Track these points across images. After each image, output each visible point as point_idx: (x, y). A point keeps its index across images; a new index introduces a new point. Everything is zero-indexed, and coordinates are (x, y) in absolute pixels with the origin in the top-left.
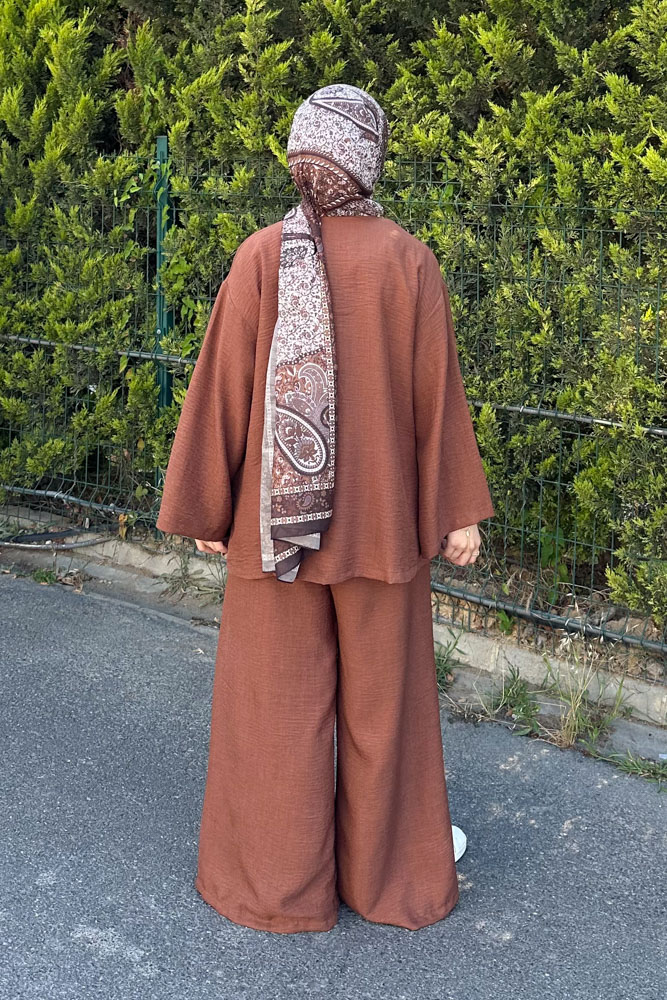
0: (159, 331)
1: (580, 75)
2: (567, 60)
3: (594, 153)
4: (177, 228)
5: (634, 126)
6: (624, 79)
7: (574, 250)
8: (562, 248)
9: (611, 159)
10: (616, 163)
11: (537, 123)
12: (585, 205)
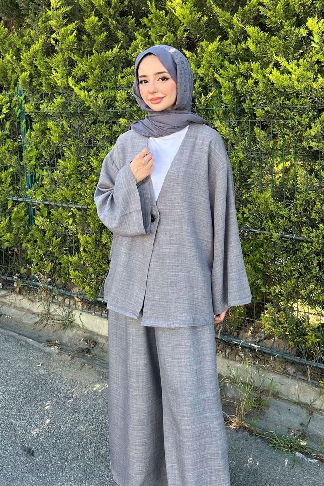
0: (26, 186)
1: (232, 29)
2: (225, 21)
3: (242, 75)
4: (31, 131)
5: (265, 57)
6: (257, 28)
7: (235, 133)
8: (227, 131)
9: (252, 78)
10: (255, 80)
11: (209, 59)
12: (239, 106)
